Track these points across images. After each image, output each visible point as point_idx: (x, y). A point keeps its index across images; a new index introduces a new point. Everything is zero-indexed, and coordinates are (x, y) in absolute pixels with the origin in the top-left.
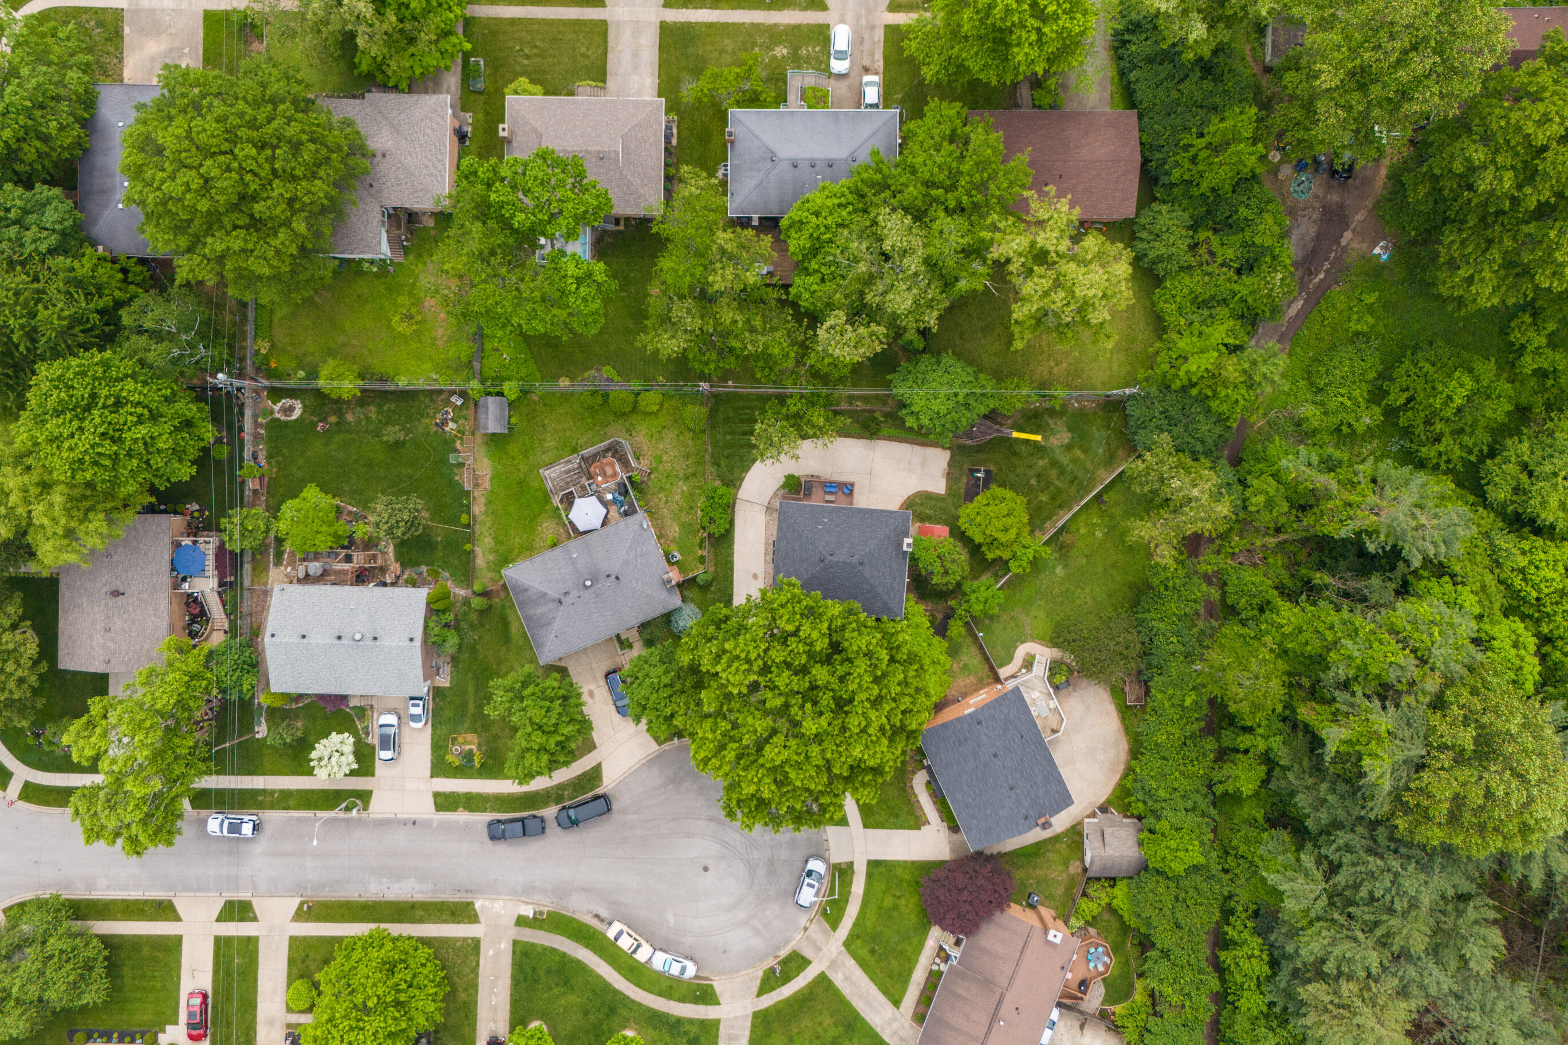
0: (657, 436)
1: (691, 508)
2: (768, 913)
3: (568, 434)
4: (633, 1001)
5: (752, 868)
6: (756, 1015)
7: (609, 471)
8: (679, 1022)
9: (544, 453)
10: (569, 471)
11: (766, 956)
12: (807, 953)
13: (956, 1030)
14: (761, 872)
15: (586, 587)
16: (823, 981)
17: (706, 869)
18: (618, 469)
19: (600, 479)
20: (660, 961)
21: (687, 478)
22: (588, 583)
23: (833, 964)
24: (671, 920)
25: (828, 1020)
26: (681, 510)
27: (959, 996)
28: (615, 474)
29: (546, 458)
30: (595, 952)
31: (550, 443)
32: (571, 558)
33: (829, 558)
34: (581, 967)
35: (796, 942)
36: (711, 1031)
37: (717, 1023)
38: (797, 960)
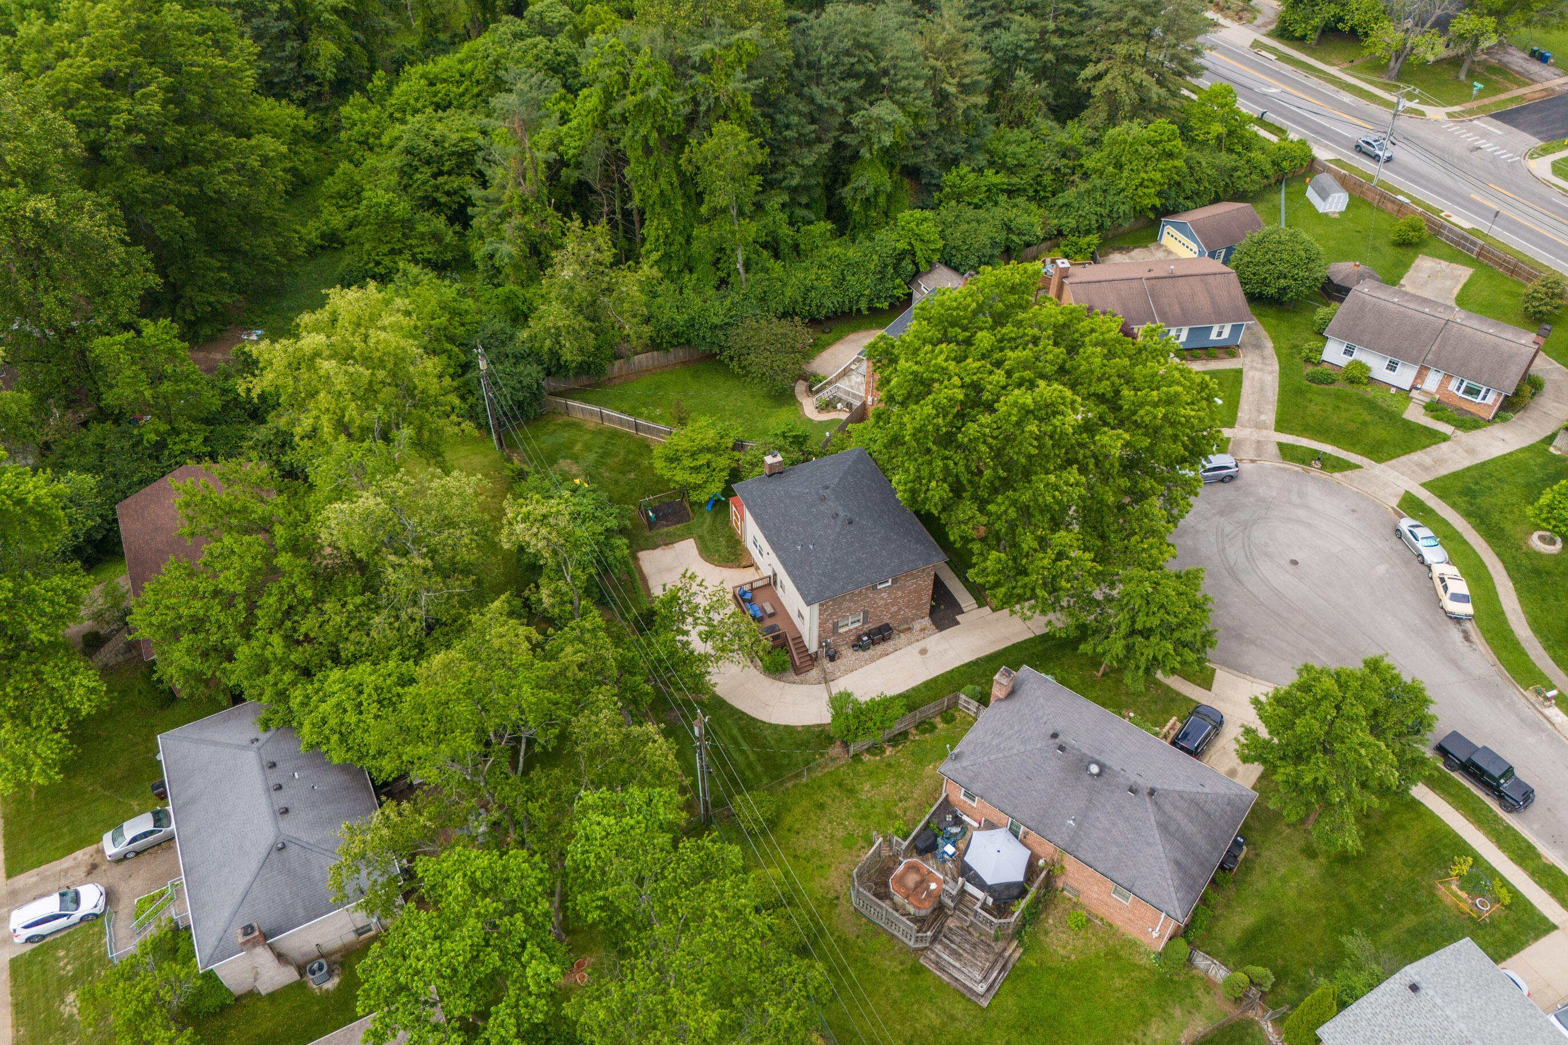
0: (815, 860)
1: (889, 765)
2: (1274, 494)
3: (896, 995)
4: (1503, 561)
5: (1246, 527)
6: (1380, 460)
7: (912, 879)
8: (1467, 515)
9: (953, 1018)
10: (954, 953)
11: (1313, 478)
12: (1274, 450)
13: (1212, 298)
14: (1242, 516)
15: (1102, 767)
16: (1281, 425)
17: (1294, 563)
18: (901, 868)
19: (933, 886)
20: (1435, 555)
21: (851, 792)
22: (1094, 769)
23: (1260, 426)
24: (1382, 569)
25: (1313, 408)
26: (900, 776)
27: (1183, 310)
28: (912, 868)
29: (958, 1009)
30: (1505, 621)
31: (931, 1017)
32: (1079, 825)
33: (842, 514)
34: (1537, 627)
35: (1272, 462)
36: (1441, 487)
37: (1426, 485)
38: (1287, 452)
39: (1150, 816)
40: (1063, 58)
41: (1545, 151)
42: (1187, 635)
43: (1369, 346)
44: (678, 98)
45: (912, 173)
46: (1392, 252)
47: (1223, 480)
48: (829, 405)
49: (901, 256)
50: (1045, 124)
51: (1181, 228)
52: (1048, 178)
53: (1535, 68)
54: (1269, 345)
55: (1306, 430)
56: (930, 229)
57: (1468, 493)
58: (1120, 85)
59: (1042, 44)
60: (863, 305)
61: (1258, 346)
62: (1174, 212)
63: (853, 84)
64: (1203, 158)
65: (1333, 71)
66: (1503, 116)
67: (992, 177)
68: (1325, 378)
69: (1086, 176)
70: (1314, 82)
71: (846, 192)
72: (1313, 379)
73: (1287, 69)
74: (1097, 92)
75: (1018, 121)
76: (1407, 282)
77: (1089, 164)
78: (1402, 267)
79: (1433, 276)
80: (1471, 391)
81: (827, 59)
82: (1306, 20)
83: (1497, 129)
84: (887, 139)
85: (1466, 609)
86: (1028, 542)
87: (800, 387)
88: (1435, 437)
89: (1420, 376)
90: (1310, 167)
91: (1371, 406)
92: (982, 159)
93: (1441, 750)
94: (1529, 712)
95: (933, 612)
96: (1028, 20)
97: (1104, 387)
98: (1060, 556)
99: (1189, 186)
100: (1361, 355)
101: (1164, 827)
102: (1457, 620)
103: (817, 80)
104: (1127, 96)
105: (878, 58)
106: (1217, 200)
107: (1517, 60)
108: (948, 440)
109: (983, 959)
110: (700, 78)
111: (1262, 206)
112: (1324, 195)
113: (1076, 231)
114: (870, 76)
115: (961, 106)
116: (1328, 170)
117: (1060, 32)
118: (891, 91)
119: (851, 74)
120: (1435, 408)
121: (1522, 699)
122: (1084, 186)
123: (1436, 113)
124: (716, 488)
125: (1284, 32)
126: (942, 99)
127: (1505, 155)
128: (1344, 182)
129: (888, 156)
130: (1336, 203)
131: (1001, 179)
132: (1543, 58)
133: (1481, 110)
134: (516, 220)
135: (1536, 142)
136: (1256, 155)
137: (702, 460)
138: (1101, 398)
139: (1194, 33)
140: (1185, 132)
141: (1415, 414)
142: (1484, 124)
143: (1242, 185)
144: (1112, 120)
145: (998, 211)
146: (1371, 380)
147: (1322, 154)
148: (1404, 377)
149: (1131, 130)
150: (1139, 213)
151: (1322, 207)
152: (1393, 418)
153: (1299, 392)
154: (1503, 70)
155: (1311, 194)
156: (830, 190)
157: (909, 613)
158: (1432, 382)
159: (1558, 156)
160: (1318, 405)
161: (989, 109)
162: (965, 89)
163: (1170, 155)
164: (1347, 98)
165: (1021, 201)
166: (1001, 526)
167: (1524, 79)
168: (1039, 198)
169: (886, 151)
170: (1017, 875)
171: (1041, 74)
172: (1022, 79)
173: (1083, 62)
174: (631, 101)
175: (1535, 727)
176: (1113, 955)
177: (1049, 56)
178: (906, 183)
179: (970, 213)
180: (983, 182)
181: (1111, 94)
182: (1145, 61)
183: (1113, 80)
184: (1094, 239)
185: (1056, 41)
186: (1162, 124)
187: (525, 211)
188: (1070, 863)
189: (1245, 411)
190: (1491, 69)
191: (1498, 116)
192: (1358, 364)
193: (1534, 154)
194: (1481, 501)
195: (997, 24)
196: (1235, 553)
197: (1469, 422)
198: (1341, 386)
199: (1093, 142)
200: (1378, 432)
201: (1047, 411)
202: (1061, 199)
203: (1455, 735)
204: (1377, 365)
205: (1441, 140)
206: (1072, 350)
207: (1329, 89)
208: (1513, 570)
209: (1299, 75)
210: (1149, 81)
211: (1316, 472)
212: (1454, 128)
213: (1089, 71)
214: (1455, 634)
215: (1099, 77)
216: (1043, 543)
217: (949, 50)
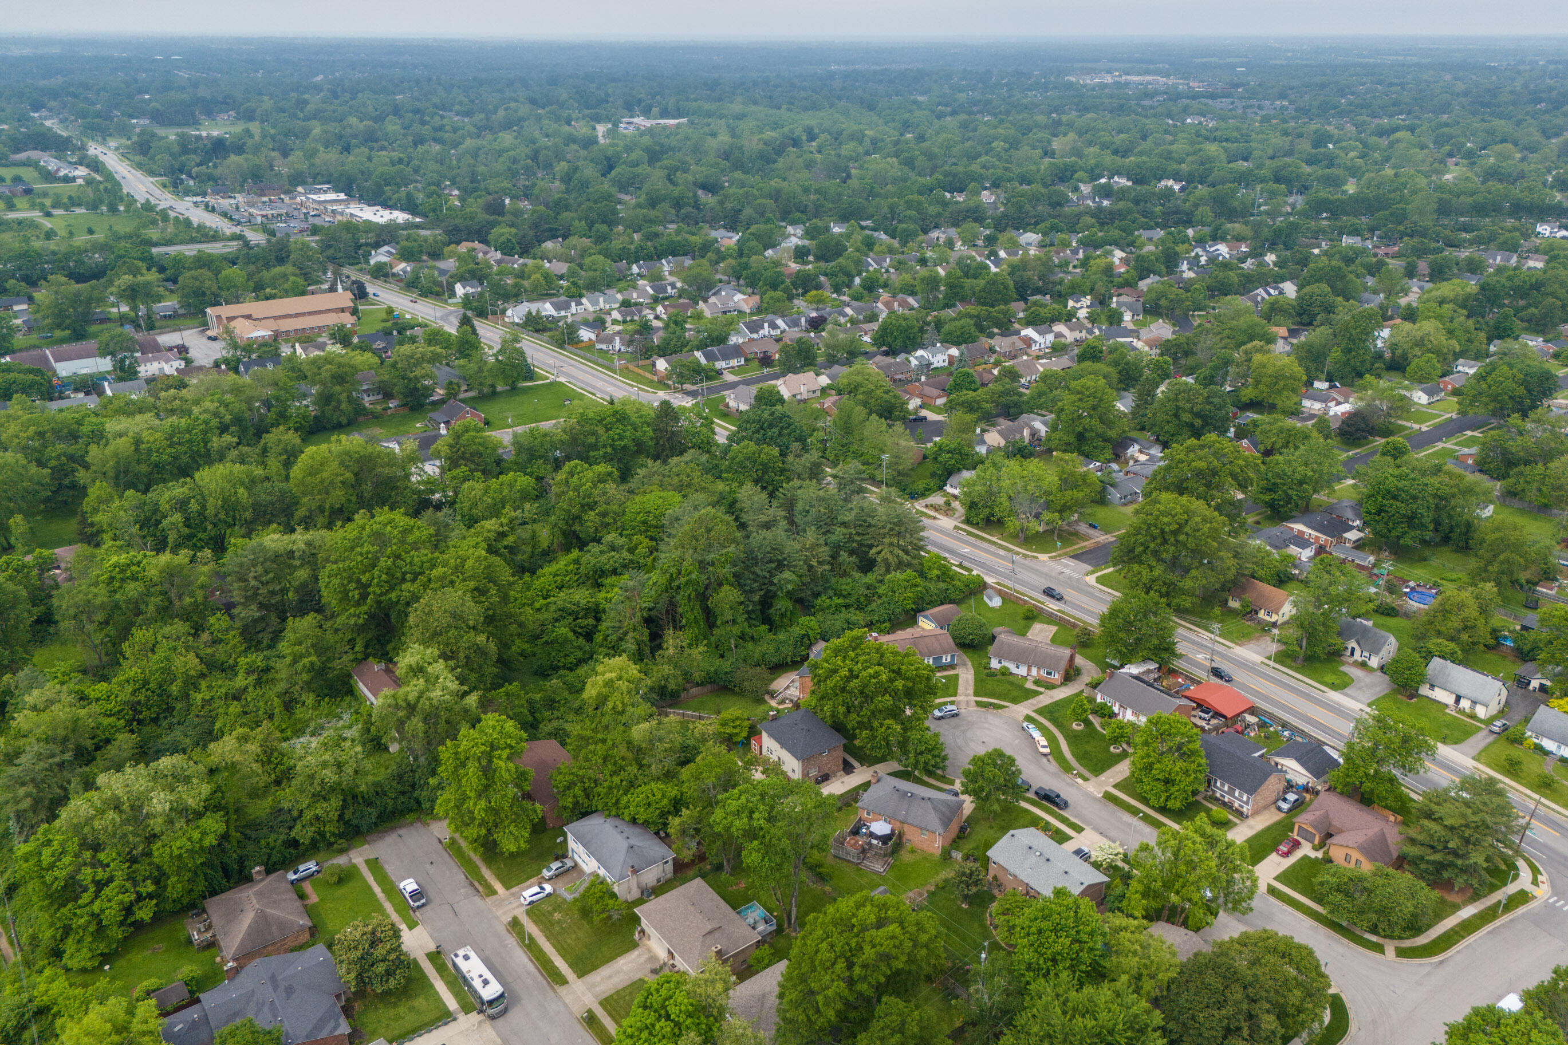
2: (974, 720)
4: (1062, 734)
5: (964, 732)
6: (1015, 704)
8: (1050, 720)
10: (871, 862)
11: (991, 712)
12: (974, 704)
13: (941, 645)
14: (963, 729)
15: (912, 794)
16: (976, 694)
17: (983, 742)
18: (848, 840)
19: (860, 843)
20: (1037, 735)
22: (909, 795)
23: (967, 695)
24: (1016, 741)
25: (988, 687)
27: (929, 651)
28: (852, 839)
30: (1062, 753)
32: (907, 815)
34: (1073, 754)
35: (973, 708)
36: (1040, 711)
37: (1034, 711)
38: (979, 704)
39: (930, 805)
40: (861, 545)
41: (1093, 572)
42: (936, 752)
43: (1007, 659)
44: (704, 577)
45: (800, 601)
46: (1023, 622)
47: (953, 716)
48: (783, 702)
49: (803, 637)
50: (857, 575)
51: (926, 617)
52: (862, 599)
53: (1092, 532)
54: (970, 664)
55: (986, 695)
56: (814, 624)
57: (1050, 712)
58: (889, 556)
59: (850, 539)
60: (789, 660)
61: (965, 664)
62: (923, 610)
63: (773, 565)
64: (931, 586)
65: (994, 539)
66: (1075, 557)
67: (837, 601)
68: (992, 674)
69: (880, 597)
70: (985, 545)
71: (772, 611)
72: (988, 675)
73: (972, 539)
74: (879, 559)
75: (845, 574)
76: (1029, 635)
77: (880, 591)
78: (1027, 628)
79: (1041, 631)
80: (1049, 673)
81: (760, 556)
82: (977, 515)
83: (1072, 563)
84: (790, 587)
85: (1047, 750)
86: (876, 724)
87: (767, 697)
88: (1037, 693)
89: (1029, 670)
90: (984, 586)
91: (1012, 684)
92: (831, 593)
93: (1036, 793)
94: (1069, 781)
95: (844, 769)
96: (842, 529)
97: (895, 667)
98: (888, 728)
99: (927, 599)
100: (1005, 664)
101: (934, 809)
102: (1045, 755)
103: (756, 564)
104: (893, 561)
105: (782, 553)
106: (942, 604)
107: (1083, 528)
108: (843, 690)
109: (881, 862)
110: (711, 568)
111: (964, 606)
112: (991, 599)
113: (879, 621)
114: (778, 561)
115: (819, 570)
116: (992, 588)
117: (858, 534)
118: (788, 567)
119: (771, 561)
120: (1037, 682)
121: (1067, 778)
122: (879, 602)
123: (1043, 557)
124: (745, 734)
125: (968, 521)
126: (811, 568)
127: (1075, 575)
128: (1000, 593)
129: (789, 594)
130: (996, 602)
131: (840, 601)
132: (1095, 527)
133: (1065, 554)
134: (631, 634)
135: (1090, 568)
136: (957, 583)
137: (737, 723)
138: (894, 671)
139: (917, 532)
140: (922, 575)
141: (1029, 685)
142: (1065, 561)
143: (952, 597)
144: (888, 571)
145: (842, 615)
146: (1011, 674)
147: (990, 580)
148: (1022, 671)
149: (896, 576)
150: (907, 612)
151: (991, 604)
152: (1021, 688)
153: (982, 681)
154: (1076, 534)
155: (985, 598)
156: (762, 612)
157: (834, 768)
158: (1034, 672)
159: (1100, 574)
160: (991, 684)
161: (831, 570)
162: (820, 563)
163: (916, 586)
164: (1001, 552)
165: (852, 610)
166: (865, 720)
167: (1086, 538)
168: (859, 608)
169: (788, 592)
170: (888, 832)
171: (852, 552)
172: (844, 555)
173: (871, 547)
174: (683, 580)
175: (1072, 785)
176: (925, 858)
177: (855, 545)
178: (798, 606)
179: (830, 617)
180: (833, 603)
181: (885, 561)
182: (899, 546)
183: (885, 554)
184: (887, 625)
185: (857, 538)
186: (910, 573)
187: (635, 630)
188: (906, 828)
189: (960, 690)
190: (1071, 534)
191: (1073, 557)
192: (1004, 667)
193: (1088, 574)
194: (1056, 715)
195: (829, 532)
196: (960, 741)
197: (1051, 686)
198: (999, 677)
199: (881, 581)
200: (1015, 693)
201: (876, 675)
202: (870, 608)
203: (1041, 788)
204: (1012, 667)
205: (1045, 570)
206: (882, 656)
207: (992, 548)
208: (1067, 737)
209: (979, 543)
210: (901, 553)
211: (991, 710)
212: (1052, 564)
213: (874, 550)
214: (1044, 760)
215: (879, 553)
216: (882, 725)
217: (812, 547)
